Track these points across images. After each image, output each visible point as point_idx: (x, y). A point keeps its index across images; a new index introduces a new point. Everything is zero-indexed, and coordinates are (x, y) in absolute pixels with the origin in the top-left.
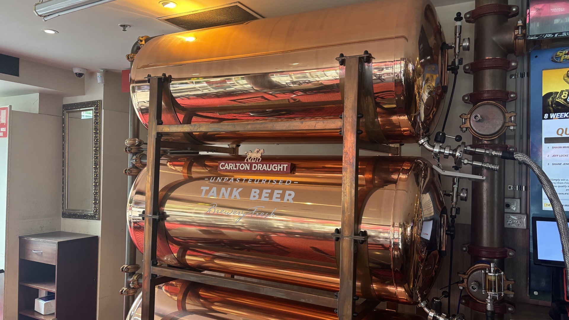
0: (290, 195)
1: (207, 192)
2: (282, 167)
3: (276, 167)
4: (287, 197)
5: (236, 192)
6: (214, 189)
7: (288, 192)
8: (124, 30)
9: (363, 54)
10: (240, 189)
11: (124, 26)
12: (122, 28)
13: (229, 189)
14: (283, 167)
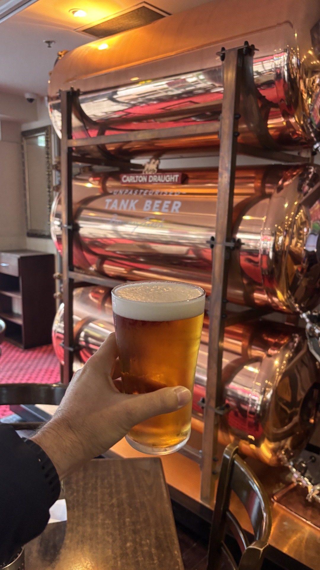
0: (177, 205)
1: (110, 204)
2: (173, 178)
3: (169, 178)
4: (174, 207)
5: (133, 204)
6: (116, 201)
7: (175, 203)
8: (49, 47)
9: (243, 45)
10: (137, 201)
11: (49, 42)
12: (47, 45)
13: (128, 201)
14: (175, 178)
